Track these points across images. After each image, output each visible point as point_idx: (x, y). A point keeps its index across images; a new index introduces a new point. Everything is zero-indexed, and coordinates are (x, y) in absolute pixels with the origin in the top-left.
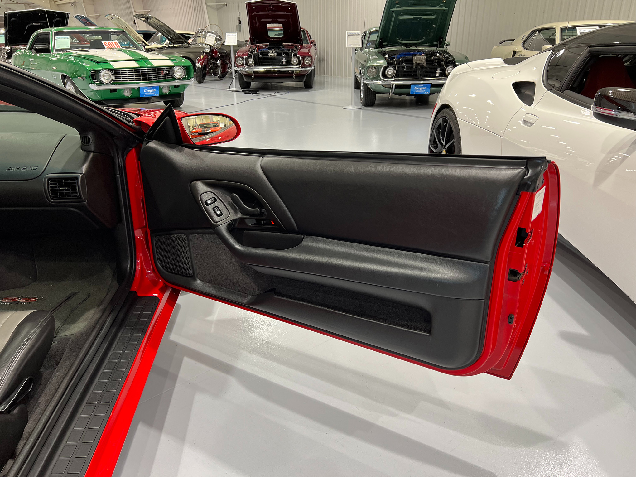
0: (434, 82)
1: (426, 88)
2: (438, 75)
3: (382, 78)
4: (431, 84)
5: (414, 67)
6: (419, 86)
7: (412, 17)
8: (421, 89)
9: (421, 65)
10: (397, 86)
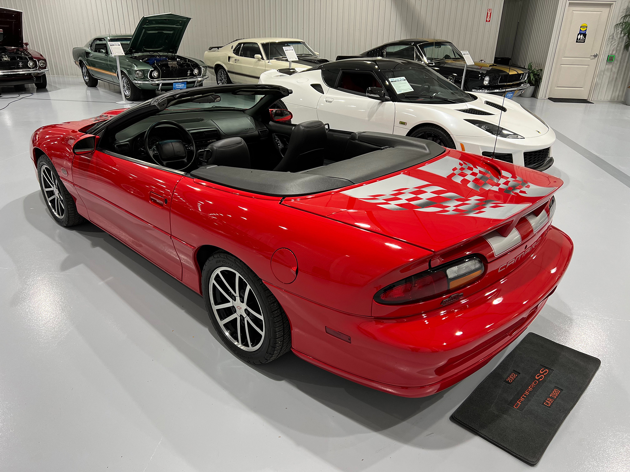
0: (189, 80)
1: (183, 85)
2: (189, 75)
3: (150, 79)
4: (187, 81)
5: (171, 70)
6: (179, 83)
7: (157, 32)
8: (180, 85)
9: (175, 68)
10: (163, 84)
